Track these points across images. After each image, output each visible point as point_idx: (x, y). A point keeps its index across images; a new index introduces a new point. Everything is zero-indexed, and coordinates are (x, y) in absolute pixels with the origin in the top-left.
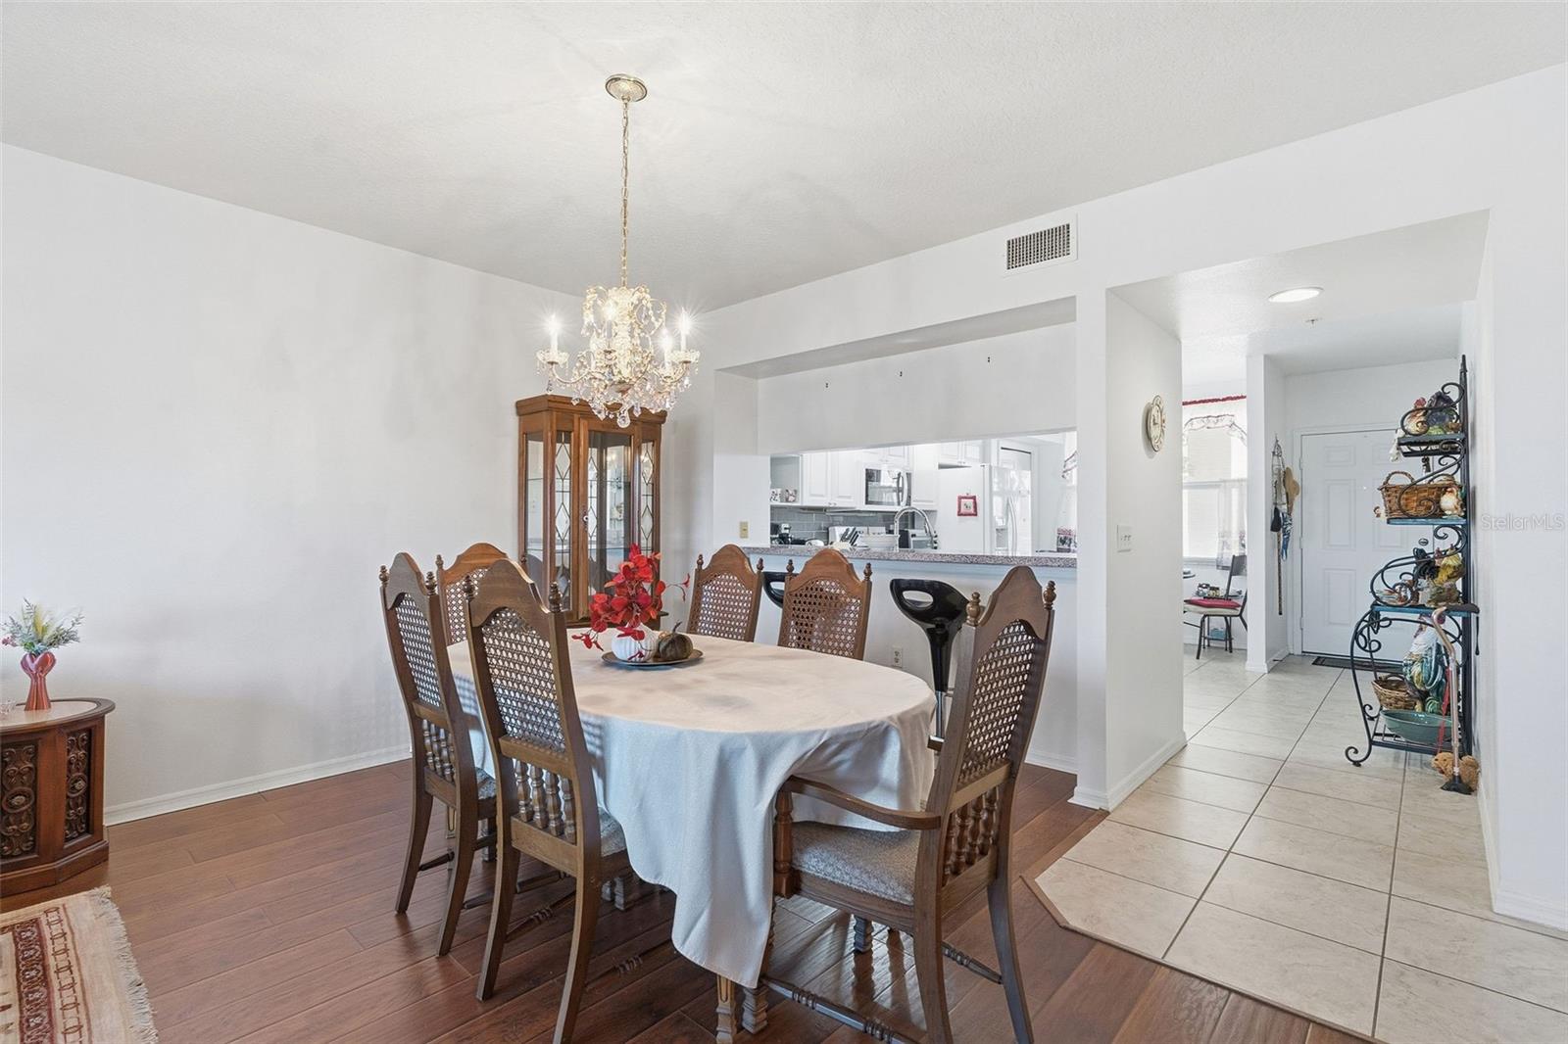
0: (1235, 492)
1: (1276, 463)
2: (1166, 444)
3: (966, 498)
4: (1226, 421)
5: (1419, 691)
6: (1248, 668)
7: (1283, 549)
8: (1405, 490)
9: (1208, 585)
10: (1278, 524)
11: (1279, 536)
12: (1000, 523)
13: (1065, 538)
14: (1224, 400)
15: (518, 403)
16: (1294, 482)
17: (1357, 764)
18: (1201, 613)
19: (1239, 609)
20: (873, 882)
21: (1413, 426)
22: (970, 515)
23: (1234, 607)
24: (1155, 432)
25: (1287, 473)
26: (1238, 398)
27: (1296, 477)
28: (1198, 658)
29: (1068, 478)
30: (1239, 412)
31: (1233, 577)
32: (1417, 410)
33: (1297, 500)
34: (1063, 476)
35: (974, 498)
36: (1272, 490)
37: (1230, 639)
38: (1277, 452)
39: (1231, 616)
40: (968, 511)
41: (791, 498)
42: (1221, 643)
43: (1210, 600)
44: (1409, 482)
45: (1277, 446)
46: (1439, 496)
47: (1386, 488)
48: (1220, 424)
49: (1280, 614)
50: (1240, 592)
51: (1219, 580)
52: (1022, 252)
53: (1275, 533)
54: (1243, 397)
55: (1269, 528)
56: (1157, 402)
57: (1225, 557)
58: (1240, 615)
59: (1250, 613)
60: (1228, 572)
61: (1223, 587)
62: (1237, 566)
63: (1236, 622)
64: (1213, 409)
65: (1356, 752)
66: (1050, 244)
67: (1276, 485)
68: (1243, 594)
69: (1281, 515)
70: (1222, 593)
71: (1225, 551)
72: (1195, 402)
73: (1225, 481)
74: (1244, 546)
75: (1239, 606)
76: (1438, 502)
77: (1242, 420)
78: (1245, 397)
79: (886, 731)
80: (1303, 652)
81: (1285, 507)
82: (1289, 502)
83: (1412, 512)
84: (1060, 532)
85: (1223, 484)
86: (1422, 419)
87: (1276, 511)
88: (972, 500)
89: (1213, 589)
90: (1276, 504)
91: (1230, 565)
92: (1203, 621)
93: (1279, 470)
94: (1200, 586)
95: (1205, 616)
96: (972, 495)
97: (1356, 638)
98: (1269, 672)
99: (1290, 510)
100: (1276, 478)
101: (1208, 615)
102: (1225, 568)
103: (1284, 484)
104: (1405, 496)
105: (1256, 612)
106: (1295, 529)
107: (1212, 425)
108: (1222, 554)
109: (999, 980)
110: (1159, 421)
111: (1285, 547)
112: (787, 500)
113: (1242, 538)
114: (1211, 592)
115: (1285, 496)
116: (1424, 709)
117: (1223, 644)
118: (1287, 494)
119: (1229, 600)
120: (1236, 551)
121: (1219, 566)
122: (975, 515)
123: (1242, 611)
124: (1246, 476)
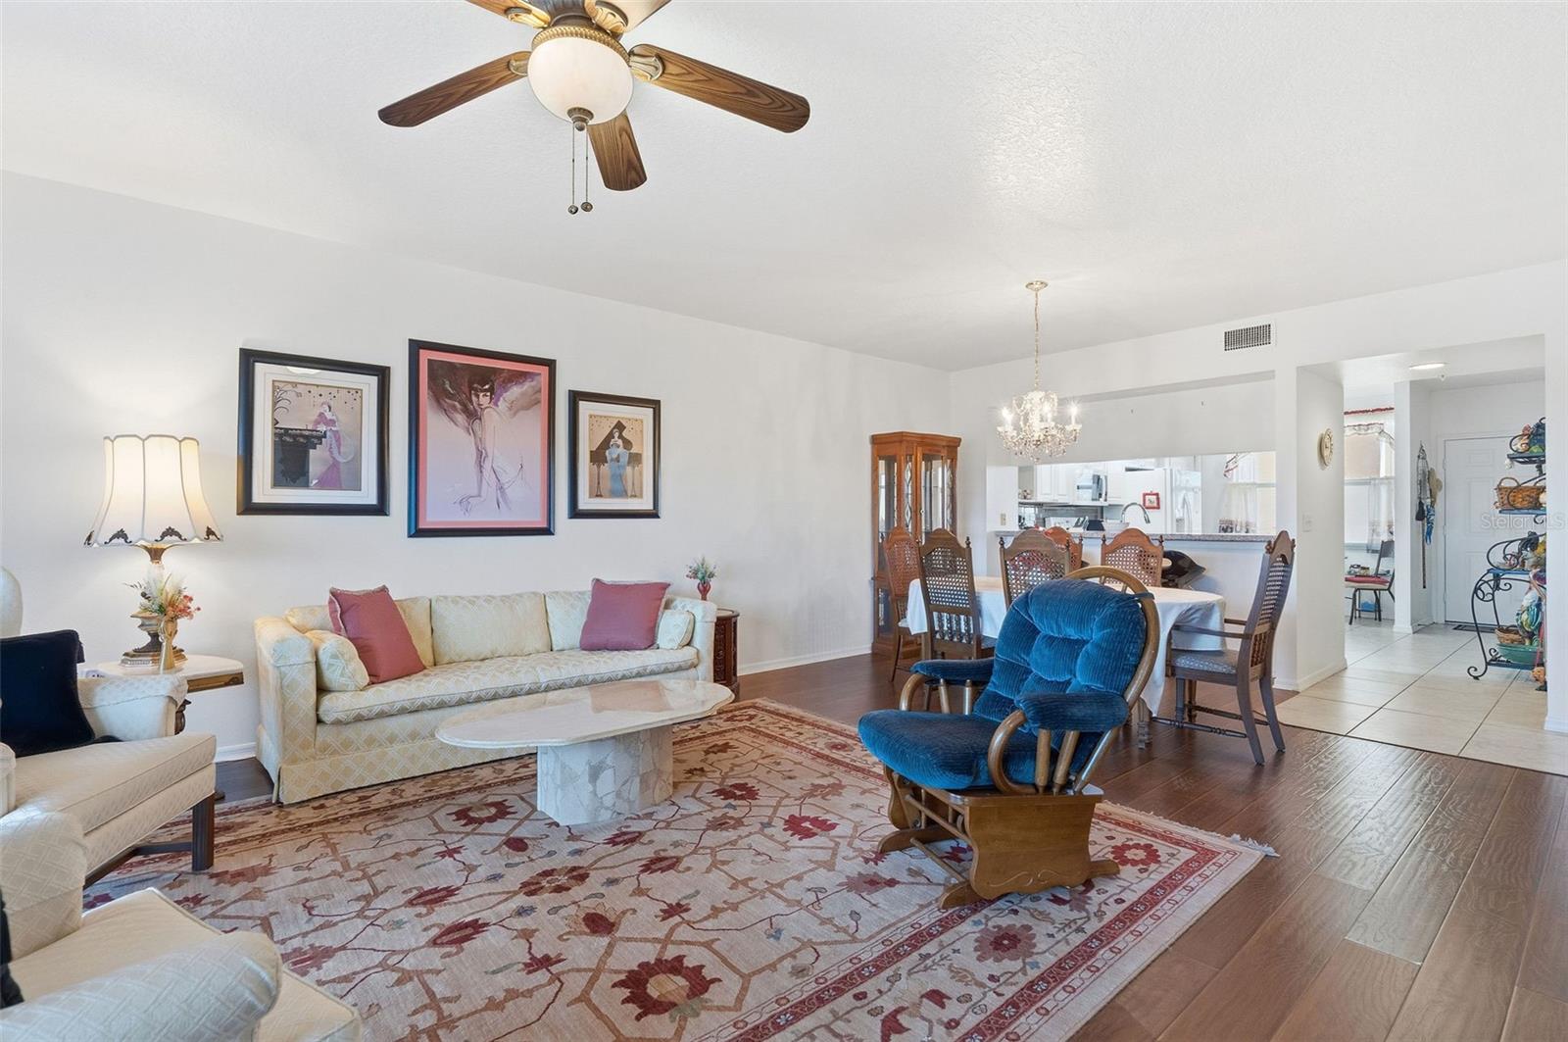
0: (1384, 490)
1: (1420, 465)
2: (1333, 460)
3: (1149, 494)
4: (1375, 430)
5: (1528, 632)
6: (1395, 630)
7: (1428, 534)
8: (1512, 490)
9: (1359, 566)
10: (1422, 514)
11: (1423, 524)
12: (1178, 515)
13: (1227, 527)
14: (1374, 411)
15: (873, 436)
16: (1438, 480)
17: (1476, 678)
18: (1352, 587)
19: (1388, 584)
20: (1216, 666)
21: (1519, 445)
22: (1154, 508)
23: (1383, 583)
24: (1326, 453)
25: (1431, 473)
26: (1388, 409)
27: (1440, 476)
28: (1351, 623)
30: (1389, 422)
31: (1382, 559)
32: (1523, 435)
33: (1440, 496)
34: (1225, 475)
35: (1157, 494)
36: (1416, 487)
37: (1380, 611)
38: (1422, 455)
39: (1380, 590)
40: (1151, 505)
41: (1029, 496)
42: (1371, 612)
43: (1359, 577)
44: (1515, 485)
45: (1422, 450)
46: (1539, 494)
47: (1499, 489)
48: (1371, 431)
49: (1424, 587)
50: (1388, 572)
51: (1370, 562)
52: (1236, 339)
53: (1420, 522)
54: (1391, 409)
55: (1414, 517)
56: (1328, 434)
57: (1374, 542)
58: (1388, 589)
59: (1397, 588)
60: (1377, 555)
61: (1373, 567)
62: (1386, 549)
63: (1384, 595)
65: (1476, 670)
66: (1258, 336)
67: (1421, 484)
68: (1391, 573)
69: (1425, 508)
70: (1372, 572)
71: (1375, 537)
73: (1375, 479)
74: (1392, 533)
75: (1387, 582)
76: (1538, 498)
77: (1389, 428)
78: (1393, 409)
79: (1213, 606)
80: (1446, 621)
81: (1429, 500)
82: (1433, 496)
83: (1519, 505)
84: (1222, 522)
85: (1372, 482)
86: (1527, 441)
87: (1421, 503)
88: (1155, 497)
89: (1364, 568)
90: (1420, 498)
91: (1379, 549)
92: (1355, 595)
93: (1424, 472)
94: (1352, 566)
95: (1356, 591)
96: (1155, 492)
97: (1475, 592)
98: (1414, 633)
99: (1433, 504)
100: (1420, 477)
101: (1359, 589)
102: (1374, 552)
103: (1428, 484)
104: (1512, 494)
105: (1403, 587)
106: (1438, 518)
108: (1372, 540)
109: (1266, 724)
110: (1328, 445)
111: (1429, 533)
112: (1025, 498)
113: (1390, 527)
114: (1362, 572)
115: (1428, 492)
116: (1531, 644)
117: (1373, 615)
118: (1431, 490)
119: (1378, 577)
120: (1385, 538)
121: (1370, 550)
122: (1158, 508)
123: (1390, 586)
124: (1393, 474)
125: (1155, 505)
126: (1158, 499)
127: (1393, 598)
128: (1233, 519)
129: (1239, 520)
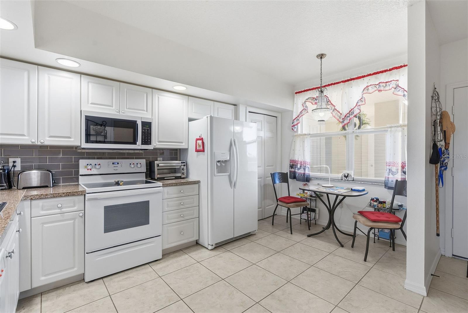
4: (393, 84)
7: (440, 177)
9: (377, 199)
10: (436, 157)
11: (436, 168)
14: (390, 70)
18: (368, 226)
19: (400, 223)
23: (396, 222)
25: (443, 115)
26: (401, 67)
29: (295, 130)
31: (396, 195)
34: (292, 129)
35: (202, 139)
38: (436, 97)
48: (387, 88)
49: (438, 235)
51: (386, 195)
53: (433, 165)
54: (405, 66)
57: (390, 180)
58: (401, 228)
60: (392, 191)
61: (389, 200)
62: (399, 188)
64: (383, 78)
67: (434, 124)
69: (439, 151)
70: (388, 206)
71: (390, 175)
72: (370, 75)
74: (405, 173)
75: (400, 220)
77: (404, 82)
78: (407, 65)
80: (453, 255)
81: (443, 143)
84: (292, 161)
85: (389, 129)
87: (435, 146)
89: (381, 203)
90: (434, 141)
91: (393, 186)
94: (372, 199)
95: (371, 229)
100: (434, 118)
102: (390, 188)
107: (382, 88)
108: (389, 178)
111: (442, 176)
113: (403, 167)
114: (380, 205)
115: (441, 134)
119: (392, 210)
120: (399, 177)
121: (386, 186)
122: (203, 151)
123: (402, 225)
124: (406, 123)
125: (201, 148)
126: (203, 143)
127: (405, 237)
128: (297, 159)
129: (300, 160)
